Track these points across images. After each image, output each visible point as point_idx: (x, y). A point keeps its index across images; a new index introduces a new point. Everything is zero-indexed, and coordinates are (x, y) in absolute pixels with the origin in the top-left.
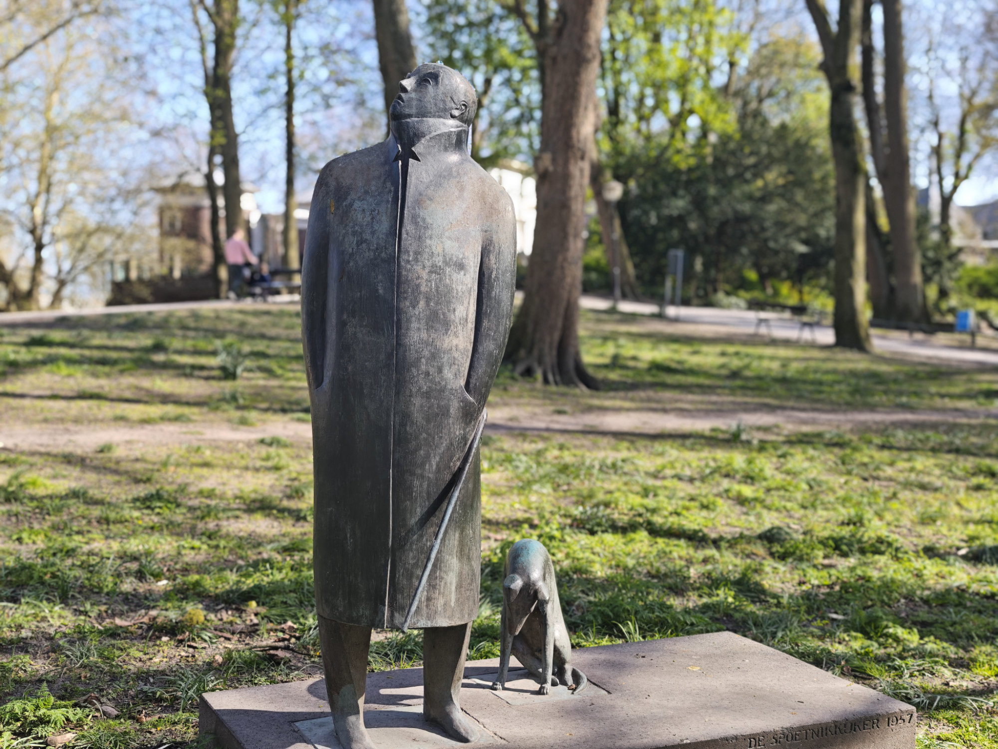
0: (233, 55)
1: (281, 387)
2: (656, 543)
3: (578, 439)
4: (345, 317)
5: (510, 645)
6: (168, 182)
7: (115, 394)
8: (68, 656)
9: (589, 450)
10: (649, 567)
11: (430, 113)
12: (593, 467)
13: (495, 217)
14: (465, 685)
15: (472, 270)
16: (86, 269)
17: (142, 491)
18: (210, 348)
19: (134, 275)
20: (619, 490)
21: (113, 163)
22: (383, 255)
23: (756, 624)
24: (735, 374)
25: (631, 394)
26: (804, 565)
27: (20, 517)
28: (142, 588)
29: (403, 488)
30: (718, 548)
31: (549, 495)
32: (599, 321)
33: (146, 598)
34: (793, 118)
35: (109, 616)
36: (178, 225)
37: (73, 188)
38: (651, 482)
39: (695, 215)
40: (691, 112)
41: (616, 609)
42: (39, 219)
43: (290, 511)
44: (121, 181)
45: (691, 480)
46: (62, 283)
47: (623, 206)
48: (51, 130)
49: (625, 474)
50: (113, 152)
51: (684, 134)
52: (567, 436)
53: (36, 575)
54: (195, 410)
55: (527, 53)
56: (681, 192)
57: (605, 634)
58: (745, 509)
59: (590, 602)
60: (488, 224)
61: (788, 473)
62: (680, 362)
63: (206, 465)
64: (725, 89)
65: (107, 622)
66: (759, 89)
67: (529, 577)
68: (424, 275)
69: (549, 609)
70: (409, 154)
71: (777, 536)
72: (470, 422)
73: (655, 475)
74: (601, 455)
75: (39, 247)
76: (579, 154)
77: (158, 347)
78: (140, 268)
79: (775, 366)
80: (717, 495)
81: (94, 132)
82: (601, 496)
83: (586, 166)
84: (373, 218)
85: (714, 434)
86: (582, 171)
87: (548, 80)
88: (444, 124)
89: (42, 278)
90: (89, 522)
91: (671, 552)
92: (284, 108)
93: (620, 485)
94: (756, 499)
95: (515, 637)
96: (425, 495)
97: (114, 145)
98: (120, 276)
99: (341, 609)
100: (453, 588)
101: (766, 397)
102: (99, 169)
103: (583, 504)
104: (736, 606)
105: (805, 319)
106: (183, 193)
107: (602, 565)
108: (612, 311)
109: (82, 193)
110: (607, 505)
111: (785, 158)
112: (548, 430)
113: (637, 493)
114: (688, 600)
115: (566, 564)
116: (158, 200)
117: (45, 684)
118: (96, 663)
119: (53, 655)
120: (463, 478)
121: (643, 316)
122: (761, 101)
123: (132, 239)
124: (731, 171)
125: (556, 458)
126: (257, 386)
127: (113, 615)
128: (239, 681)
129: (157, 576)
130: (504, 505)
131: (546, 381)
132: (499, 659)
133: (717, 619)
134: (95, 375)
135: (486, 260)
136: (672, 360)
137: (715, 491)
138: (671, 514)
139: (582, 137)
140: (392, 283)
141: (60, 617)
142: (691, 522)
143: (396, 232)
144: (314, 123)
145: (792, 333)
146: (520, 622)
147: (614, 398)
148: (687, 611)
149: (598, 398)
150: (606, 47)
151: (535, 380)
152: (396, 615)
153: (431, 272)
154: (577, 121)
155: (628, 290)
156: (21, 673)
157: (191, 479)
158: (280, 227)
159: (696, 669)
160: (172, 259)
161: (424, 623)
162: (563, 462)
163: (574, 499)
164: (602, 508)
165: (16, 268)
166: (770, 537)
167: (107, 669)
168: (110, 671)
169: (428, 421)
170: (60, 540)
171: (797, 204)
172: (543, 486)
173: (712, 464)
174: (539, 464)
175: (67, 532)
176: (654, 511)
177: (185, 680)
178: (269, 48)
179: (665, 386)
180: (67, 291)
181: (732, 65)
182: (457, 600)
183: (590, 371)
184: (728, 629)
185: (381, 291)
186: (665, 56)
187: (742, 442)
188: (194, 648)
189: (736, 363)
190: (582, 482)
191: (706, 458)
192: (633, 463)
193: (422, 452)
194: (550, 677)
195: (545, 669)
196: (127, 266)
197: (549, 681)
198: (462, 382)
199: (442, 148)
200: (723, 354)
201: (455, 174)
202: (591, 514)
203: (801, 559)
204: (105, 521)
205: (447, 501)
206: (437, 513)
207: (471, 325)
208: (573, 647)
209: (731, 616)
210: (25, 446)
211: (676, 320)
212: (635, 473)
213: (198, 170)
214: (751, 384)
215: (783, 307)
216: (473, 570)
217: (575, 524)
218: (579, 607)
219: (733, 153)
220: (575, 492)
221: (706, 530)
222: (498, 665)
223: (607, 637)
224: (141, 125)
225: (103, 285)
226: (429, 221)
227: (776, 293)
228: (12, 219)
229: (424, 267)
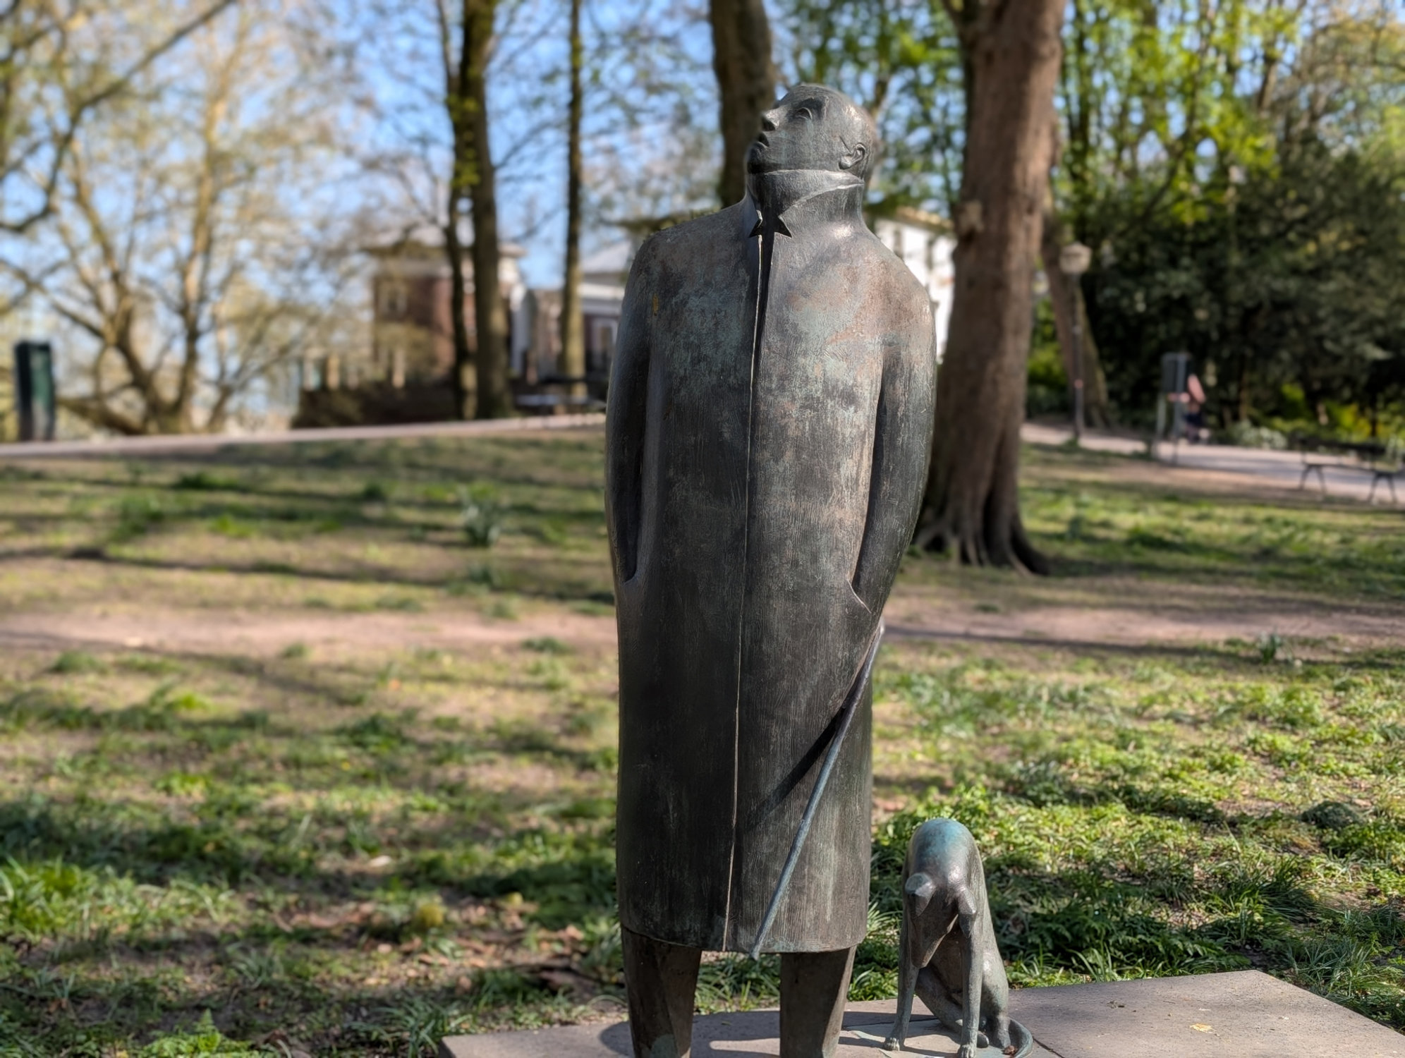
0: (490, 44)
1: (557, 561)
2: (1140, 822)
3: (1015, 652)
4: (671, 473)
5: (914, 981)
6: (387, 239)
7: (309, 565)
8: (240, 972)
9: (1033, 671)
10: (1127, 861)
11: (808, 161)
12: (1039, 698)
13: (904, 324)
14: (844, 1041)
15: (867, 405)
16: (263, 370)
17: (347, 717)
18: (450, 497)
19: (334, 380)
20: (1079, 736)
21: (304, 208)
22: (732, 380)
23: (1299, 958)
24: (1267, 554)
25: (1100, 582)
26: (1376, 865)
27: (169, 755)
28: (351, 866)
29: (754, 737)
30: (1238, 834)
31: (969, 741)
32: (1048, 462)
33: (356, 885)
34: (1365, 147)
35: (300, 911)
36: (402, 304)
37: (245, 247)
38: (1130, 724)
39: (1206, 297)
40: (1205, 134)
41: (1077, 927)
42: (193, 292)
43: (570, 754)
44: (317, 237)
45: (1196, 723)
46: (226, 391)
47: (1090, 282)
48: (216, 161)
49: (1090, 710)
50: (305, 193)
51: (1190, 169)
52: (997, 647)
53: (192, 845)
54: (428, 593)
55: (944, 42)
56: (1186, 261)
57: (1058, 966)
58: (1281, 773)
59: (1035, 915)
60: (894, 333)
61: (1350, 715)
62: (1176, 532)
63: (444, 679)
64: (1259, 98)
65: (298, 919)
66: (1313, 99)
67: (945, 878)
68: (794, 412)
69: (975, 929)
70: (774, 226)
71: (1333, 817)
72: (860, 638)
73: (1138, 714)
74: (1052, 678)
75: (193, 335)
76: (1024, 205)
77: (372, 495)
78: (343, 370)
79: (1331, 539)
80: (1236, 749)
81: (277, 160)
82: (1051, 745)
83: (1036, 224)
84: (716, 324)
85: (1232, 649)
86: (1028, 230)
87: (978, 87)
88: (829, 179)
89: (196, 383)
90: (270, 766)
91: (1162, 838)
92: (567, 127)
93: (1082, 727)
94: (1299, 757)
95: (922, 971)
96: (788, 749)
97: (307, 182)
98: (313, 381)
99: (657, 919)
100: (830, 893)
101: (1317, 591)
102: (284, 219)
103: (1023, 757)
104: (1265, 929)
105: (1380, 466)
106: (410, 256)
107: (1053, 855)
108: (1071, 448)
109: (259, 254)
110: (1061, 759)
111: (1354, 207)
112: (967, 636)
113: (1110, 742)
114: (1189, 916)
115: (996, 851)
116: (371, 266)
117: (208, 1014)
118: (281, 983)
119: (218, 969)
120: (848, 725)
121: (1119, 456)
122: (1314, 118)
123: (332, 324)
124: (1265, 229)
125: (981, 682)
126: (520, 559)
127: (307, 909)
128: (495, 1018)
129: (372, 852)
130: (899, 755)
131: (965, 558)
132: (894, 1002)
133: (1235, 948)
134: (278, 537)
135: (889, 389)
136: (1166, 529)
137: (1233, 742)
138: (1163, 776)
139: (1030, 180)
140: (744, 423)
141: (228, 910)
142: (1195, 790)
143: (752, 344)
144: (611, 151)
145: (1361, 490)
146: (931, 947)
147: (1071, 588)
148: (1187, 934)
149: (1048, 587)
150: (1068, 31)
151: (948, 557)
152: (742, 931)
153: (803, 407)
154: (1022, 152)
155: (1095, 414)
156: (171, 995)
157: (423, 700)
158: (555, 310)
159: (1205, 1028)
160: (391, 357)
161: (783, 945)
162: (991, 690)
163: (1009, 748)
164: (1053, 764)
165: (158, 366)
166: (1320, 818)
167: (297, 993)
168: (301, 997)
169: (795, 636)
170: (227, 789)
171: (1372, 283)
172: (960, 727)
173: (1229, 698)
174: (953, 692)
175: (238, 778)
176: (1136, 771)
177: (415, 1013)
178: (544, 33)
179: (1153, 570)
180: (232, 404)
181: (1270, 61)
182: (835, 912)
183: (1036, 544)
184: (1253, 966)
185: (727, 435)
186: (1164, 46)
187: (1277, 662)
188: (428, 964)
189: (1269, 535)
190: (1022, 721)
191: (1220, 688)
192: (1102, 694)
193: (785, 683)
194: (975, 1033)
195: (968, 1020)
196: (323, 367)
197: (975, 1041)
198: (849, 577)
199: (825, 216)
200: (1248, 521)
201: (844, 255)
202: (1036, 773)
203: (1370, 855)
204: (293, 763)
205: (821, 759)
206: (806, 777)
207: (864, 489)
208: (1011, 985)
209: (1258, 944)
210: (173, 645)
211: (1173, 464)
212: (1107, 709)
213: (434, 221)
214: (1291, 570)
215: (1344, 448)
216: (860, 867)
217: (1011, 788)
218: (1016, 922)
219: (1270, 200)
220: (1010, 738)
221: (1218, 805)
222: (895, 1011)
223: (1061, 970)
224: (349, 152)
225: (287, 395)
226: (803, 328)
227: (1334, 423)
228: (151, 291)
229: (794, 399)
